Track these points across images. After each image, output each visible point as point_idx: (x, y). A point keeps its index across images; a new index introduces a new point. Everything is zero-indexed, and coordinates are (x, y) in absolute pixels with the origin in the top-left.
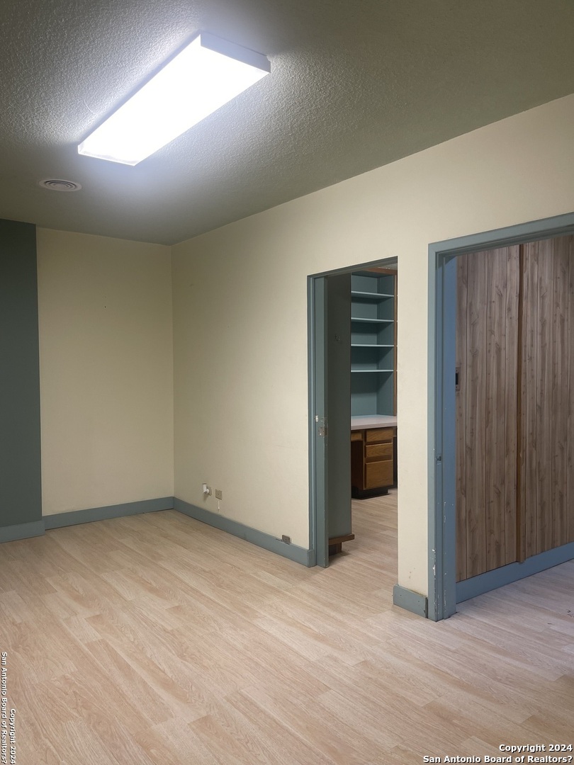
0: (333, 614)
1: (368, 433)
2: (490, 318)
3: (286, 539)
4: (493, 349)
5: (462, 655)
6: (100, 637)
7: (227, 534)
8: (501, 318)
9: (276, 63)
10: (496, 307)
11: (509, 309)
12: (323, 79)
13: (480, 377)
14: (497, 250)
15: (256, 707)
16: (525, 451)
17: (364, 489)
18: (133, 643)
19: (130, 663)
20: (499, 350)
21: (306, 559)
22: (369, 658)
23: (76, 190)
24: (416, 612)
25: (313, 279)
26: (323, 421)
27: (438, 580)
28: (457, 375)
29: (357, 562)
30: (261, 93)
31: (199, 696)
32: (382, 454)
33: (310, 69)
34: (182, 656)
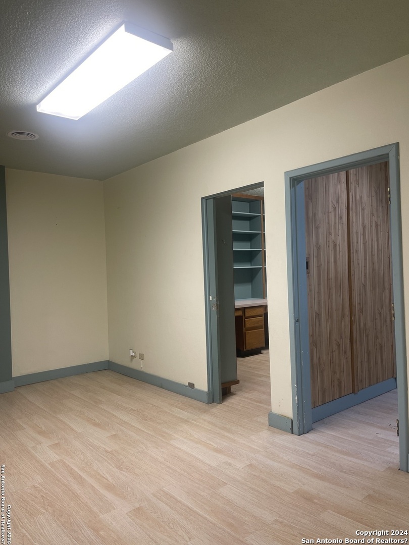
0: (226, 434)
1: (246, 310)
2: (328, 223)
3: (191, 385)
4: (331, 245)
5: (318, 457)
6: (58, 458)
7: (148, 384)
8: (335, 223)
9: (178, 44)
10: (332, 216)
11: (341, 218)
12: (209, 56)
13: (323, 263)
14: (331, 175)
15: (174, 499)
16: (355, 315)
17: (245, 350)
18: (83, 461)
19: (82, 475)
20: (335, 246)
21: (206, 398)
22: (254, 462)
23: (35, 139)
24: (285, 430)
25: (205, 200)
26: (215, 299)
27: (300, 407)
28: (307, 262)
29: (242, 399)
30: (167, 67)
31: (133, 494)
32: (256, 325)
33: (200, 49)
34: (119, 468)
